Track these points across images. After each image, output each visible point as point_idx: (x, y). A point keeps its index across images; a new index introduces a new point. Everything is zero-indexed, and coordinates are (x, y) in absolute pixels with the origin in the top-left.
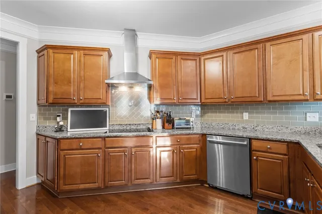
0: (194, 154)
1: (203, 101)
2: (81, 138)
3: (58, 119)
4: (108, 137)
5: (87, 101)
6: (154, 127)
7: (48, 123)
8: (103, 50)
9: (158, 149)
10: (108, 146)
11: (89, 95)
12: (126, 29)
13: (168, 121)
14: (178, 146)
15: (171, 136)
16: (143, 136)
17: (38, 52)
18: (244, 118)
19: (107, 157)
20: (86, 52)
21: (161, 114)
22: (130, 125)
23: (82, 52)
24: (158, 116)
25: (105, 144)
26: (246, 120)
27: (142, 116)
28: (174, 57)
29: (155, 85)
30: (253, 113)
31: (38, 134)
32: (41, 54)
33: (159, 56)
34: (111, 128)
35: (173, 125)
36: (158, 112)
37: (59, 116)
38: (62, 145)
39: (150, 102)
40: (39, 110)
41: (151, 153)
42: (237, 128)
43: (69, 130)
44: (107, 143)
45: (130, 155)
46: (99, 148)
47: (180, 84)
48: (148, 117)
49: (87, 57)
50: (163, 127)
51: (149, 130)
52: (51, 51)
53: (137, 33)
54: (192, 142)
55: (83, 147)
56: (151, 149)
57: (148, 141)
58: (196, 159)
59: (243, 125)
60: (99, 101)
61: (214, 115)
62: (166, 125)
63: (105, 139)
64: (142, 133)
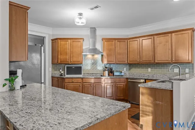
0: (122, 87)
1: (128, 62)
2: (73, 78)
3: (61, 70)
4: (84, 78)
5: (74, 62)
6: (104, 75)
7: (56, 72)
8: (81, 39)
9: (106, 84)
10: (84, 82)
11: (75, 59)
12: (91, 28)
13: (111, 72)
14: (115, 83)
15: (111, 78)
16: (99, 78)
17: (52, 40)
18: (149, 71)
19: (83, 87)
20: (73, 40)
21: (108, 68)
22: (92, 74)
23: (72, 40)
24: (106, 69)
25: (83, 81)
26: (150, 72)
27: (98, 70)
28: (114, 41)
29: (104, 55)
30: (152, 68)
31: (52, 77)
32: (54, 41)
33: (107, 40)
34: (84, 75)
35: (113, 74)
36: (106, 67)
37: (61, 69)
38: (66, 81)
39: (103, 63)
40: (53, 66)
41: (102, 86)
42: (145, 76)
43: (66, 75)
44: (83, 80)
45: (93, 86)
46: (80, 83)
47: (117, 54)
48: (101, 70)
49: (74, 42)
50: (109, 75)
51: (102, 76)
52: (59, 40)
53: (96, 29)
54: (122, 82)
55: (74, 82)
56: (102, 84)
57: (101, 80)
58: (123, 89)
59: (148, 74)
60: (79, 62)
61: (135, 69)
62: (110, 74)
63: (82, 79)
64: (98, 77)
